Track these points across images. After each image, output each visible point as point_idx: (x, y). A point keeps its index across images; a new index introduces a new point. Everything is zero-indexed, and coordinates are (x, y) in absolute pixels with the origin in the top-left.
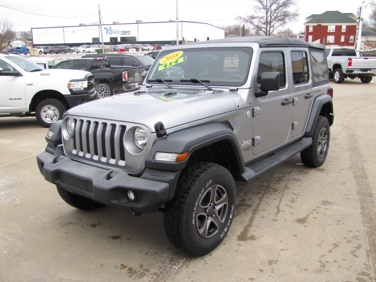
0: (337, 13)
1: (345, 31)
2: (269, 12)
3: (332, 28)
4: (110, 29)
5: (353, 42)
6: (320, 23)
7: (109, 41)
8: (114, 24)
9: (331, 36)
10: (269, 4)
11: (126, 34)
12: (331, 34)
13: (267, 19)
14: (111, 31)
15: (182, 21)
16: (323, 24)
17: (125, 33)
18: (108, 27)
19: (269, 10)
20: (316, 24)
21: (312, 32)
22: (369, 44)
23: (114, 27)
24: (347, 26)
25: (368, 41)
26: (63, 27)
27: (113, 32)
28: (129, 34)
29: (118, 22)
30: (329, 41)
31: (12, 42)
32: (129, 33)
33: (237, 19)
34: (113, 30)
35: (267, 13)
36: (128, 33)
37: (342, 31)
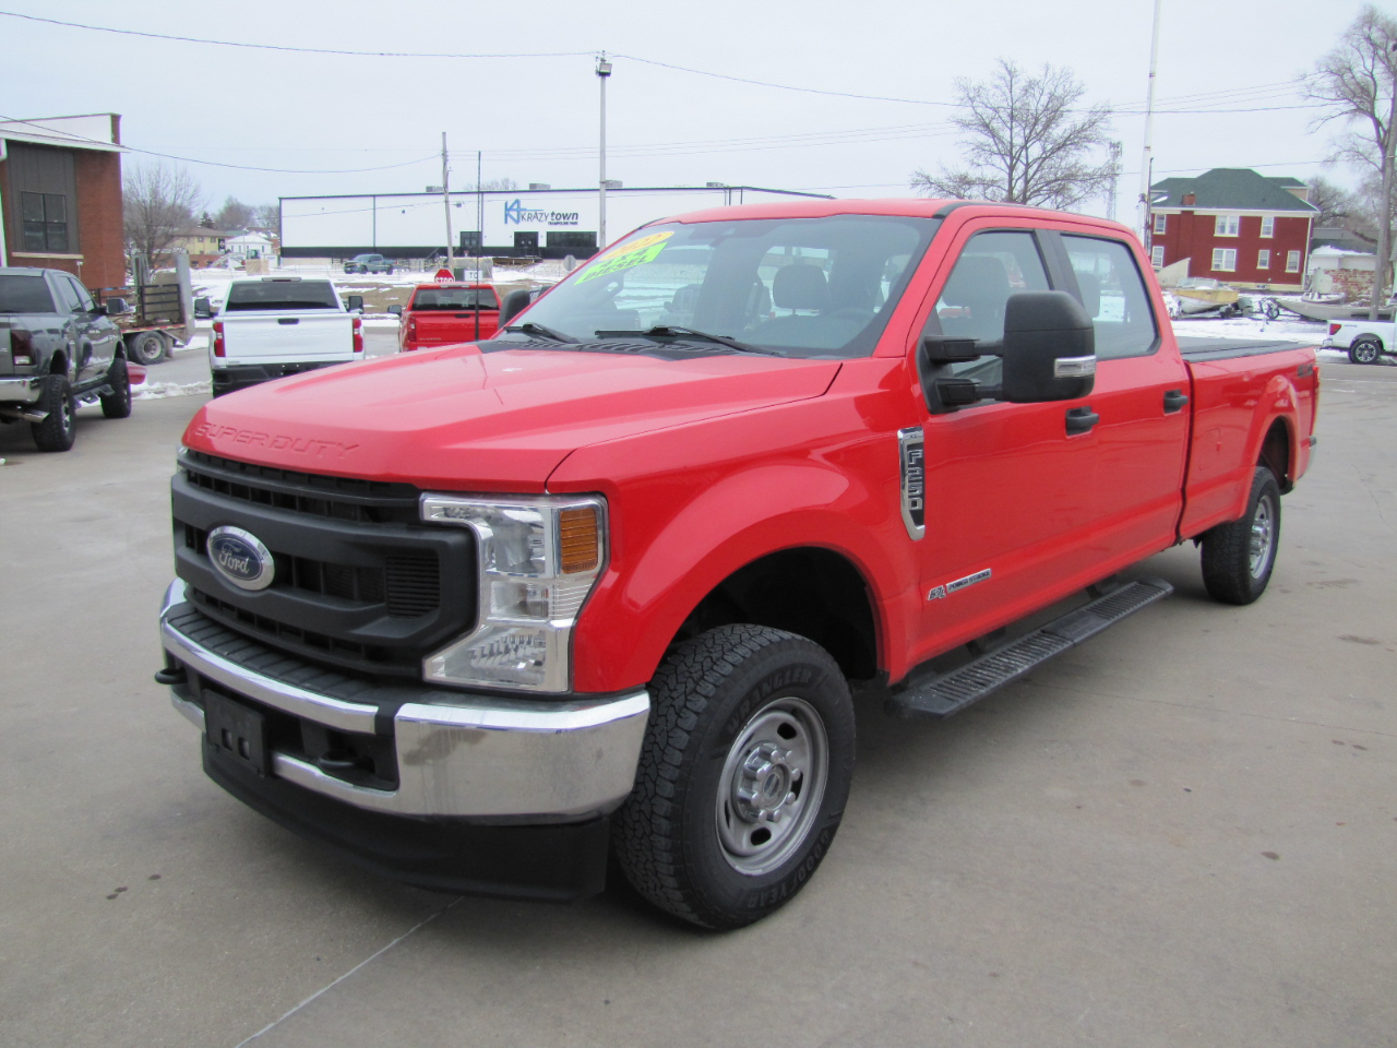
0: (1246, 176)
1: (1270, 236)
2: (1020, 168)
3: (1228, 221)
4: (515, 207)
5: (1297, 271)
6: (1191, 204)
7: (510, 243)
8: (534, 189)
9: (1225, 250)
10: (1018, 141)
11: (566, 223)
12: (1226, 243)
13: (1011, 189)
14: (519, 210)
15: (741, 189)
16: (1200, 211)
17: (562, 220)
18: (511, 198)
19: (1018, 159)
20: (1177, 211)
21: (1163, 233)
22: (1350, 279)
23: (530, 202)
24: (1278, 220)
25: (1346, 270)
26: (374, 196)
27: (526, 217)
28: (575, 223)
29: (545, 186)
30: (1217, 266)
31: (230, 237)
32: (574, 220)
33: (915, 184)
34: (525, 210)
35: (1012, 168)
36: (570, 220)
37: (1262, 236)
